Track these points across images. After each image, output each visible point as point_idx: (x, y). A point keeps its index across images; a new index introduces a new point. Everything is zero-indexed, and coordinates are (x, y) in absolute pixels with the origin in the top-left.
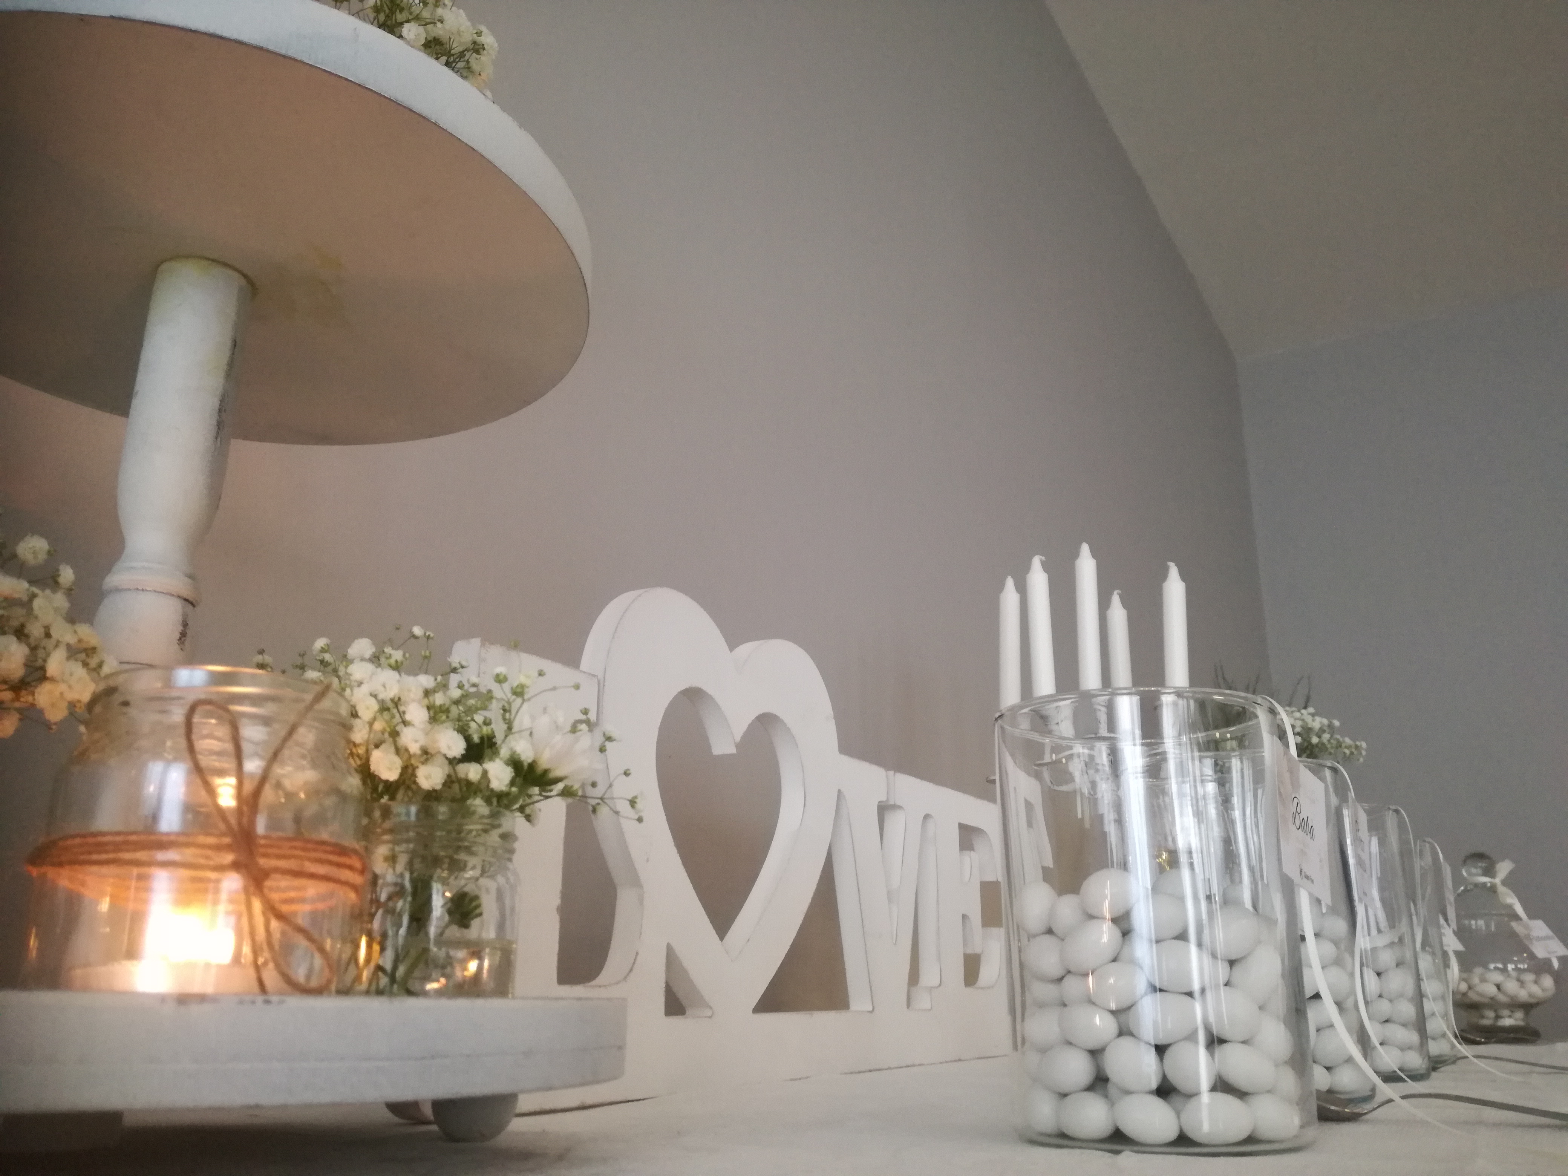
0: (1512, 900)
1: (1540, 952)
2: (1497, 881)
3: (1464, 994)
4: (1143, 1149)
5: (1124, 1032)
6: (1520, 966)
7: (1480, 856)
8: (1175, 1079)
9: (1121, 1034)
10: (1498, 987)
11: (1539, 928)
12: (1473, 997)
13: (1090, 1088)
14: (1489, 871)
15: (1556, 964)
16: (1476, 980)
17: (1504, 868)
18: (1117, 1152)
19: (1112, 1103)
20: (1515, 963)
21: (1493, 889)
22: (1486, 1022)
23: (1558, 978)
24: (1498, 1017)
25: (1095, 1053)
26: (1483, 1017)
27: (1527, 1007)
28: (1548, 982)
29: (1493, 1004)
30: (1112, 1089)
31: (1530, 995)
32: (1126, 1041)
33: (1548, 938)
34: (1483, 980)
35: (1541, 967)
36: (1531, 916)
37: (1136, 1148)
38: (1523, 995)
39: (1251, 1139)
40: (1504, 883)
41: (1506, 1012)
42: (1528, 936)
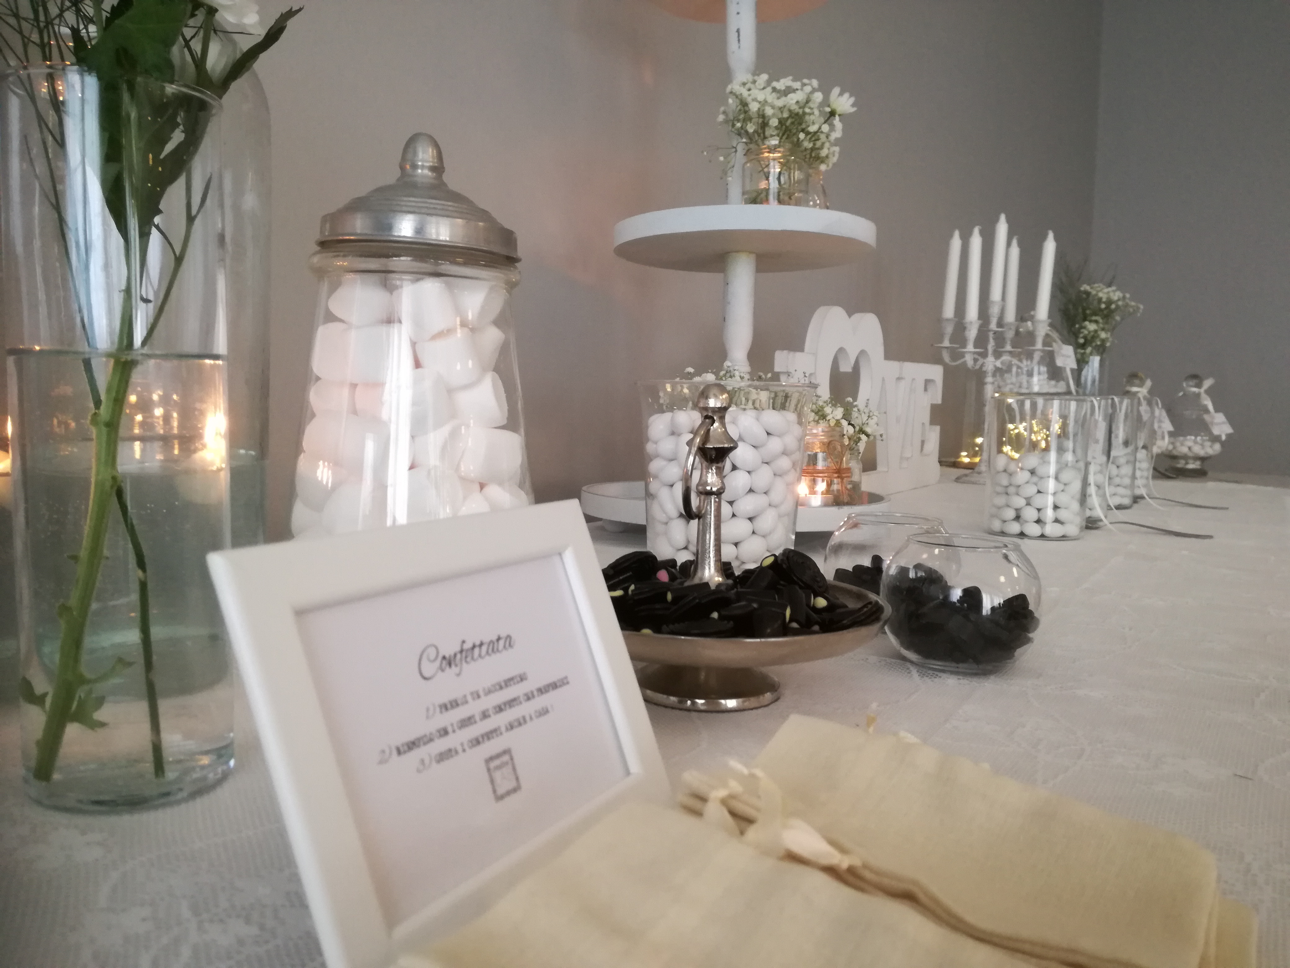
0: (1208, 403)
1: (1216, 431)
2: (1202, 390)
3: (1171, 451)
4: (1030, 538)
5: (1028, 504)
6: (1205, 438)
7: (1195, 377)
8: (1042, 519)
9: (1027, 505)
10: (1190, 448)
11: (1220, 418)
12: (1175, 453)
13: (1014, 520)
14: (1199, 386)
15: (1224, 438)
16: (1178, 444)
17: (1208, 383)
18: (1023, 539)
19: (1021, 525)
20: (1202, 436)
21: (1198, 395)
22: (1179, 466)
23: (1223, 444)
24: (1187, 463)
25: (1017, 510)
26: (1179, 463)
27: (1203, 459)
28: (1217, 447)
29: (1185, 457)
30: (1021, 520)
31: (1206, 453)
32: (1029, 507)
33: (1223, 423)
34: (1182, 445)
35: (1215, 439)
36: (1217, 410)
37: (1028, 537)
38: (1202, 453)
39: (1063, 536)
40: (1207, 392)
41: (1191, 461)
42: (1212, 423)
